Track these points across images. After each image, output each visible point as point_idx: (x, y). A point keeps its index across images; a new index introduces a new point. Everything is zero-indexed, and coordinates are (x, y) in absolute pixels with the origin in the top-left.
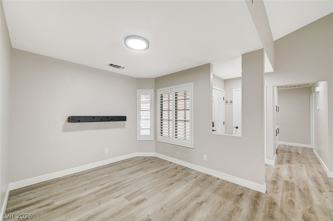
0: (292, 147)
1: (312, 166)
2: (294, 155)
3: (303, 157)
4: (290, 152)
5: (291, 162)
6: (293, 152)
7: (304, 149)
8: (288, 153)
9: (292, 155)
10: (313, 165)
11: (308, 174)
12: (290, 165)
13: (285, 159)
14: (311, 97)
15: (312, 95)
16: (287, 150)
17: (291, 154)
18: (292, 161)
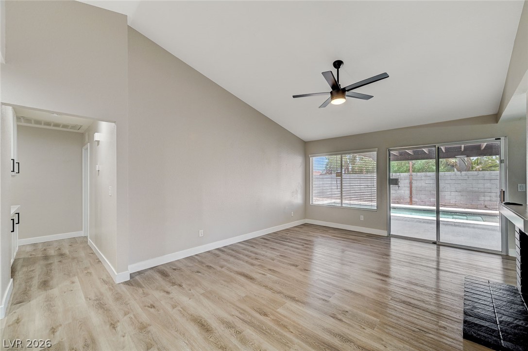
0: (48, 244)
1: (90, 273)
2: (56, 261)
3: (74, 258)
4: (46, 258)
5: (51, 283)
6: (53, 256)
7: (73, 241)
8: (42, 262)
9: (50, 264)
10: (91, 270)
11: (86, 298)
12: (50, 291)
13: (36, 282)
14: (83, 150)
15: (85, 147)
16: (40, 255)
17: (49, 262)
18: (52, 278)
